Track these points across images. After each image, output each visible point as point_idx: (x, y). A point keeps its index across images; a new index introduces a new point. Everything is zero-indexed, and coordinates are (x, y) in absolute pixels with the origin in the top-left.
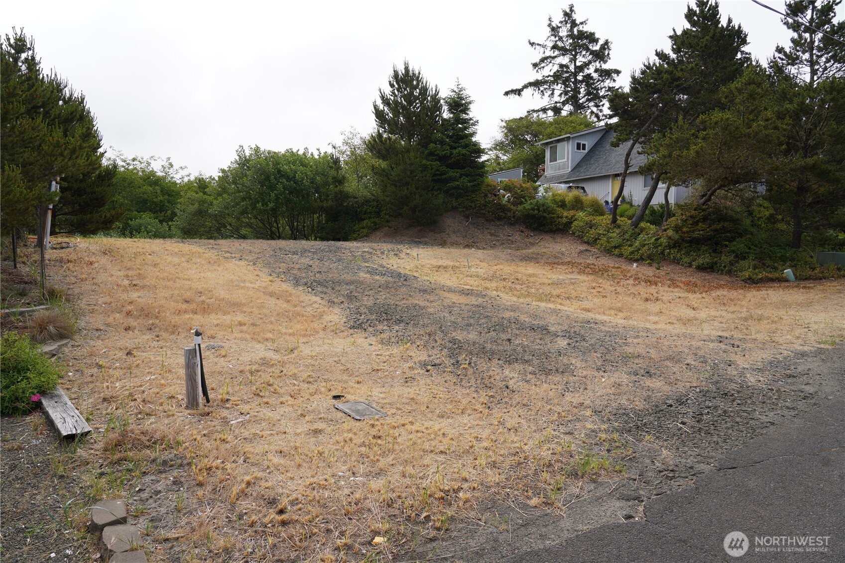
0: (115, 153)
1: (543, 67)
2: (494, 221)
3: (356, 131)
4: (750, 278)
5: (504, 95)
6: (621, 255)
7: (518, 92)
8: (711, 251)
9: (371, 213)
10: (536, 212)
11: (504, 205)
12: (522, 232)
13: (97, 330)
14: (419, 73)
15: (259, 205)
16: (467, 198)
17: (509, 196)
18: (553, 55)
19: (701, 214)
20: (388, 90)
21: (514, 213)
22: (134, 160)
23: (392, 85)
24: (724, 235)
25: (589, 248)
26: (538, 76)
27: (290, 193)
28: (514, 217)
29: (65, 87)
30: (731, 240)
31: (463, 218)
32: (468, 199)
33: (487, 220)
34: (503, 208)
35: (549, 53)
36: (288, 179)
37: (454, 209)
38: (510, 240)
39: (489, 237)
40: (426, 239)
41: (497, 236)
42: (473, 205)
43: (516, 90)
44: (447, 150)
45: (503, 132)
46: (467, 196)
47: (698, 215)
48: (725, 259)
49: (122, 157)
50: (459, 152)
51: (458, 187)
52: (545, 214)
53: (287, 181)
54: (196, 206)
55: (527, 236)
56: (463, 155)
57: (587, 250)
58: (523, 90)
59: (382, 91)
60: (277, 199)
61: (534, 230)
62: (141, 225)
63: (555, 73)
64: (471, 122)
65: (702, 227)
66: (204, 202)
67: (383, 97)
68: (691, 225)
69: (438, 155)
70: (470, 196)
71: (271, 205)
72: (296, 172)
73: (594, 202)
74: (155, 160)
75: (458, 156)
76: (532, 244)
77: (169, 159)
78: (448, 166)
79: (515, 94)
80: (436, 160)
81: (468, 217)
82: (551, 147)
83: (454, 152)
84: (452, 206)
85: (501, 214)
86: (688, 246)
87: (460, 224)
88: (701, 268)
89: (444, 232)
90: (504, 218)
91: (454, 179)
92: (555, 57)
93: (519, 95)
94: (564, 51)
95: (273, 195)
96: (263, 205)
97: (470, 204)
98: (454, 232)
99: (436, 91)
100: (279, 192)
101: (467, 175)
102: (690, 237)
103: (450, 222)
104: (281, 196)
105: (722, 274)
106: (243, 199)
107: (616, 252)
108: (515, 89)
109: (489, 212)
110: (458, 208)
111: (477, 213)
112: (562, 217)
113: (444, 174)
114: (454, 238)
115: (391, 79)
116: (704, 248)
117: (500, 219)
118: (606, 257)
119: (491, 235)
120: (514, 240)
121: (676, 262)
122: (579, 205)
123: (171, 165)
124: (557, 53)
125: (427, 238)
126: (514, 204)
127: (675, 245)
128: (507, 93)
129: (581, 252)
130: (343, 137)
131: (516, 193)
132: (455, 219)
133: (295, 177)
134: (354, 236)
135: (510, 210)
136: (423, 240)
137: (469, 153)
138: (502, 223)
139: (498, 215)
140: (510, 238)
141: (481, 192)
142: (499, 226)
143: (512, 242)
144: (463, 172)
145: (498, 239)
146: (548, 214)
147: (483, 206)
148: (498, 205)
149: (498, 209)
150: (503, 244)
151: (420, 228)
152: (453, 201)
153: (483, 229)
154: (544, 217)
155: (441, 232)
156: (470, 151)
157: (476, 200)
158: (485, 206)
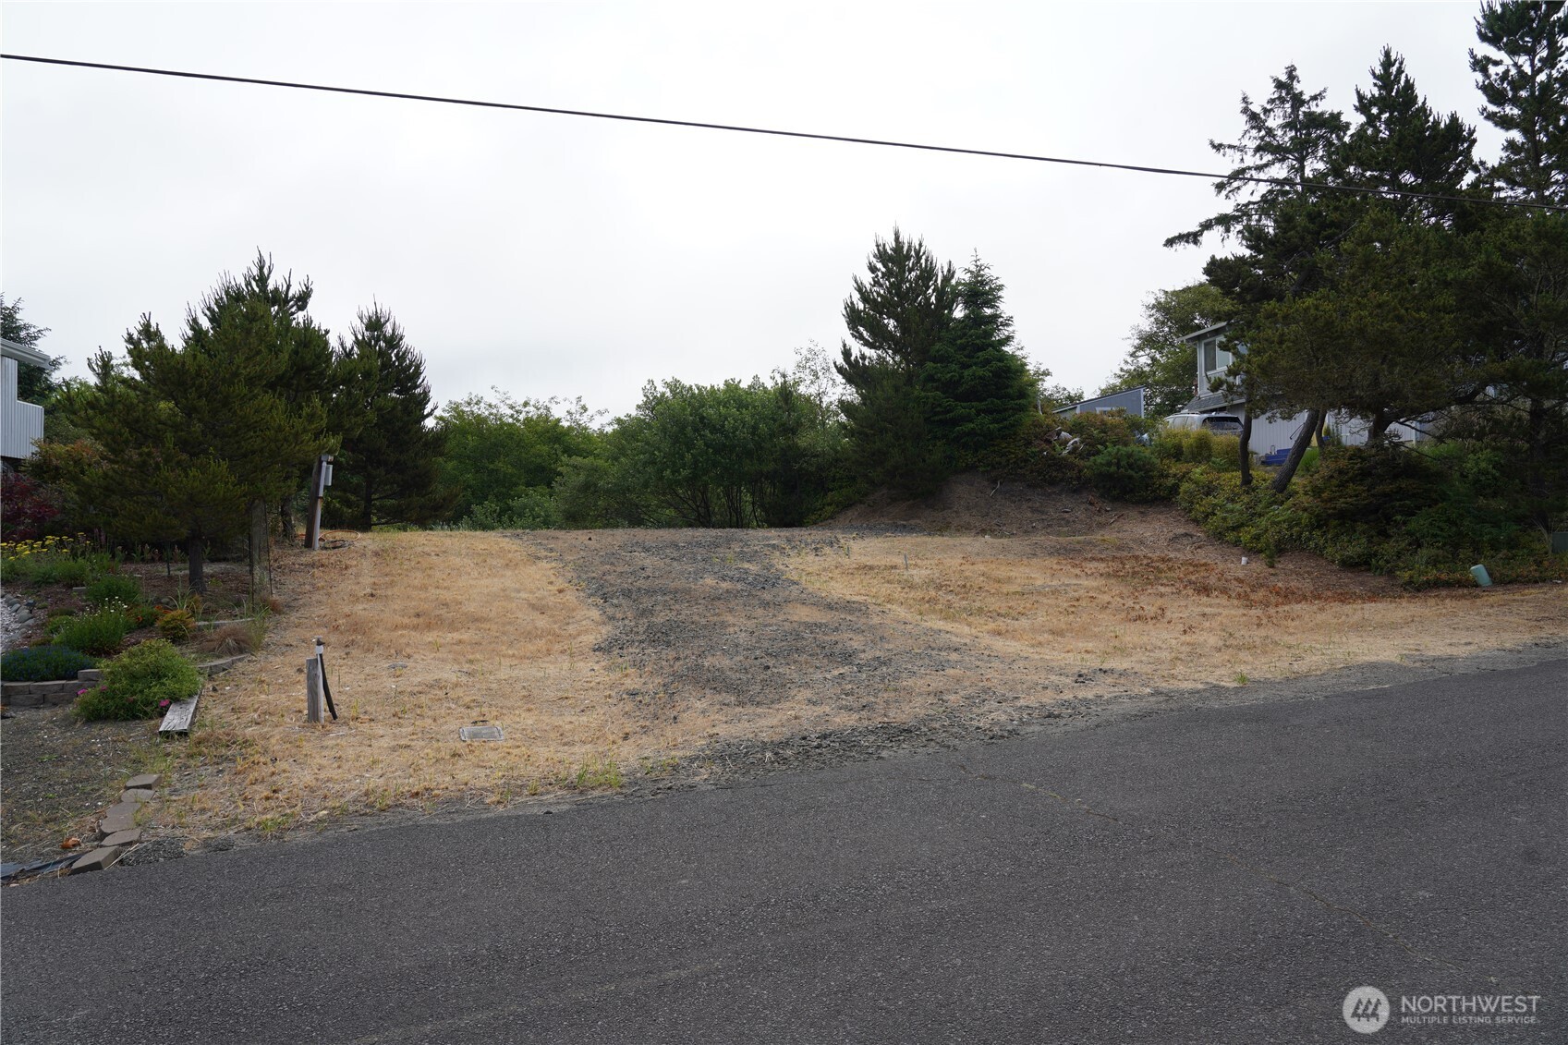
0: (498, 396)
1: (1238, 188)
2: (1042, 487)
3: (820, 347)
4: (1410, 582)
5: (1165, 245)
6: (1236, 543)
7: (1193, 238)
8: (1373, 533)
9: (842, 479)
10: (1113, 469)
11: (1064, 459)
12: (1091, 504)
13: (287, 645)
14: (920, 245)
15: (667, 473)
16: (992, 449)
17: (1076, 442)
18: (1259, 163)
19: (1356, 467)
20: (867, 279)
21: (1080, 471)
22: (526, 404)
23: (873, 269)
24: (1398, 504)
25: (1191, 529)
26: (1228, 207)
27: (717, 452)
28: (1079, 478)
29: (387, 321)
30: (1411, 513)
31: (986, 483)
32: (994, 451)
33: (1029, 486)
34: (1060, 464)
35: (1251, 160)
36: (714, 430)
37: (971, 468)
38: (1064, 519)
39: (1029, 515)
40: (918, 521)
41: (1043, 513)
42: (1003, 460)
43: (1189, 235)
44: (955, 371)
45: (1150, 316)
46: (993, 445)
47: (1352, 468)
48: (1389, 548)
49: (508, 402)
50: (975, 374)
51: (972, 433)
52: (1129, 472)
53: (712, 433)
54: (582, 478)
55: (1099, 511)
56: (980, 378)
57: (1186, 535)
58: (1201, 234)
59: (858, 279)
60: (696, 462)
61: (1115, 499)
62: (525, 507)
63: (1263, 196)
64: (1001, 320)
65: (1355, 490)
66: (595, 469)
67: (860, 289)
68: (1339, 486)
69: (939, 380)
70: (997, 445)
71: (685, 473)
72: (726, 419)
73: (1229, 446)
74: (557, 403)
75: (972, 380)
76: (1101, 526)
77: (579, 399)
78: (957, 398)
79: (1187, 242)
80: (937, 389)
81: (995, 482)
82: (1206, 345)
83: (966, 373)
84: (967, 464)
85: (1054, 474)
86: (1340, 525)
87: (980, 494)
88: (1350, 565)
89: (950, 508)
90: (1062, 480)
91: (966, 419)
92: (1266, 165)
93: (1196, 242)
94: (1280, 152)
95: (688, 456)
96: (673, 473)
97: (998, 459)
98: (968, 508)
99: (949, 271)
100: (699, 451)
101: (988, 411)
102: (1335, 508)
103: (963, 491)
104: (702, 457)
105: (1381, 574)
106: (645, 464)
107: (1231, 536)
108: (1185, 232)
109: (1032, 472)
110: (977, 467)
111: (1011, 474)
112: (1167, 476)
113: (949, 411)
114: (965, 518)
115: (874, 261)
116: (1361, 527)
117: (1052, 483)
118: (1213, 545)
119: (1034, 510)
120: (1071, 519)
121: (1318, 553)
122: (1205, 454)
123: (585, 409)
124: (1268, 157)
125: (919, 518)
126: (1082, 456)
127: (1320, 523)
128: (1170, 242)
129: (1176, 538)
130: (798, 358)
131: (1091, 436)
132: (972, 485)
133: (723, 426)
134: (813, 517)
135: (1072, 467)
136: (912, 522)
137: (991, 374)
138: (1056, 490)
139: (1050, 476)
140: (1066, 516)
141: (1018, 438)
142: (1050, 494)
143: (1068, 522)
144: (982, 405)
145: (1044, 517)
146: (1137, 473)
147: (1021, 462)
148: (1051, 460)
149: (1049, 466)
150: (1049, 526)
151: (911, 502)
152: (967, 455)
153: (1019, 500)
154: (1130, 477)
155: (944, 509)
156: (991, 372)
157: (1009, 452)
158: (1026, 461)
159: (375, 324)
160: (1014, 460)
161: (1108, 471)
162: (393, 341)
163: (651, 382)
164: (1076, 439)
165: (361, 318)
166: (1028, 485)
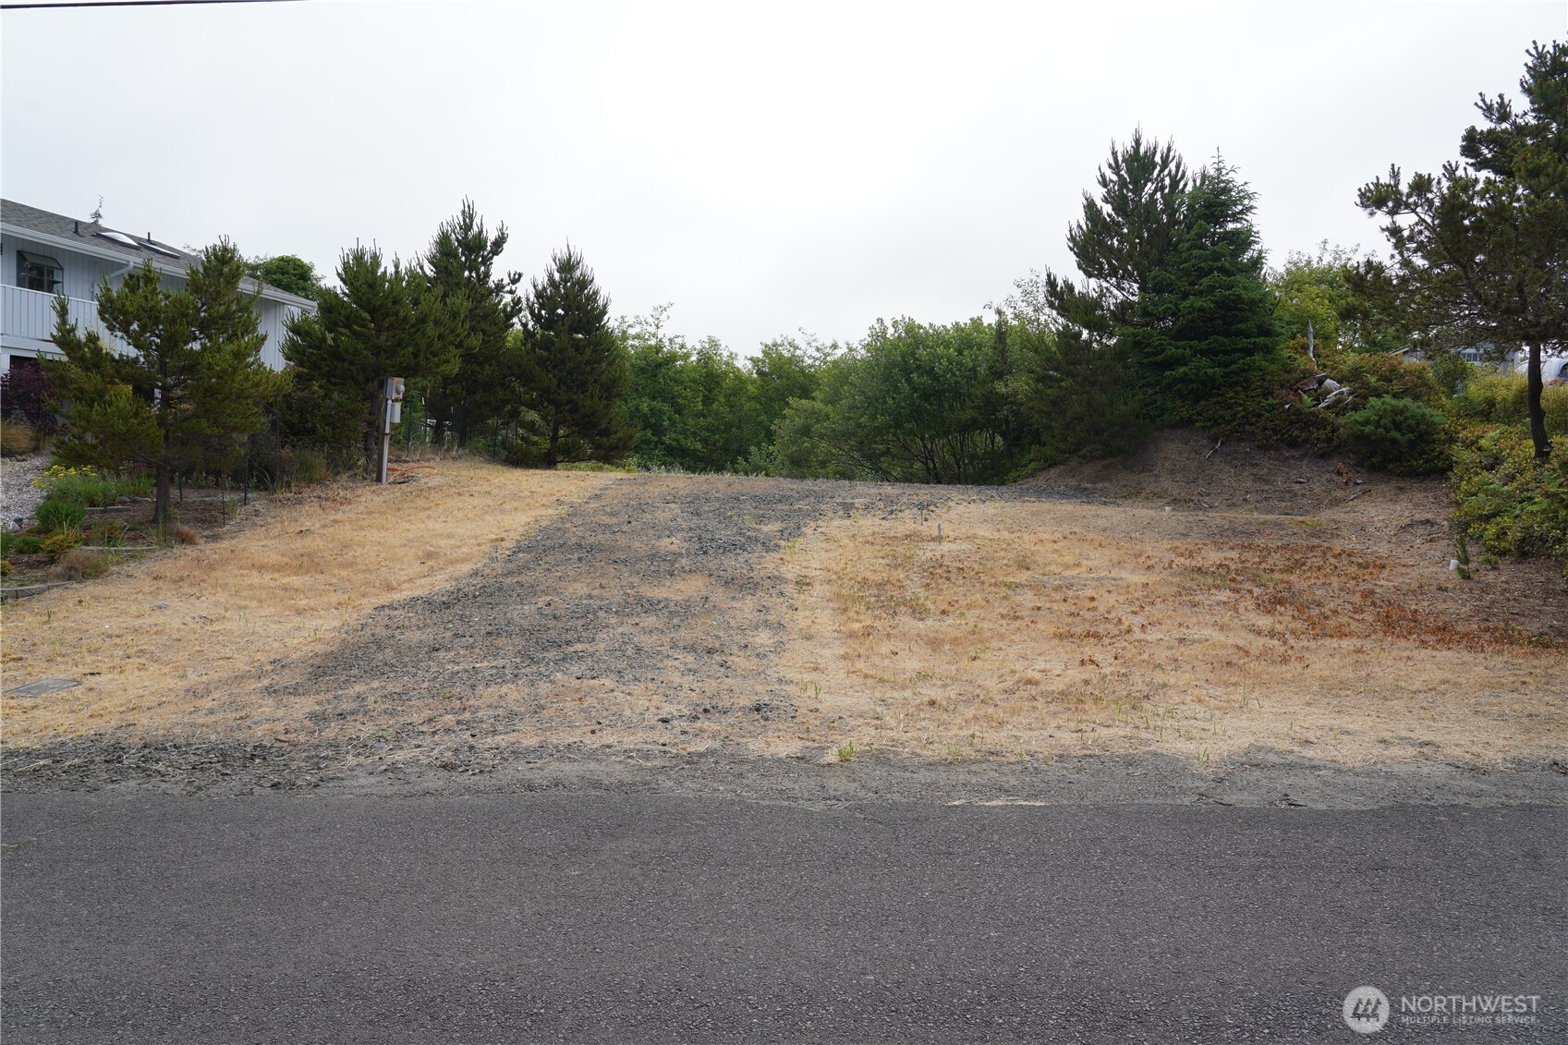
2: (1276, 450)
10: (1368, 429)
11: (1317, 414)
12: (1339, 473)
14: (1169, 149)
16: (1215, 399)
17: (1341, 393)
20: (1097, 195)
21: (1334, 431)
23: (1104, 183)
28: (1329, 440)
31: (1205, 442)
32: (1218, 403)
33: (1258, 448)
34: (1308, 421)
37: (1187, 423)
39: (1249, 484)
41: (1266, 482)
42: (1228, 414)
46: (1215, 395)
50: (1191, 307)
51: (1184, 379)
52: (1394, 434)
59: (1088, 195)
67: (1088, 207)
70: (1222, 395)
75: (1190, 313)
76: (1335, 503)
81: (1214, 441)
84: (1182, 418)
85: (1297, 433)
87: (1192, 455)
89: (1151, 471)
90: (1306, 441)
91: (1181, 361)
97: (1221, 413)
98: (1172, 472)
101: (1209, 352)
103: (1172, 451)
109: (1265, 429)
110: (1195, 421)
111: (1237, 432)
113: (1160, 352)
114: (1166, 483)
117: (1293, 444)
119: (1257, 478)
120: (1300, 493)
126: (1339, 411)
129: (1409, 525)
131: (1367, 385)
132: (1187, 444)
134: (1015, 474)
135: (1323, 424)
136: (1100, 485)
137: (1212, 305)
138: (1297, 454)
139: (1291, 436)
140: (1297, 487)
141: (1253, 386)
142: (1287, 459)
143: (1296, 495)
144: (1203, 345)
145: (1266, 488)
146: (1403, 435)
147: (1253, 416)
148: (1294, 415)
149: (1291, 423)
150: (1266, 499)
151: (1109, 461)
152: (1182, 407)
153: (1242, 465)
154: (1394, 441)
155: (1143, 472)
156: (1215, 303)
157: (1236, 403)
158: (1259, 416)
159: (567, 266)
160: (1243, 414)
161: (1362, 431)
162: (584, 283)
163: (880, 321)
164: (1344, 389)
165: (554, 260)
166: (1258, 446)
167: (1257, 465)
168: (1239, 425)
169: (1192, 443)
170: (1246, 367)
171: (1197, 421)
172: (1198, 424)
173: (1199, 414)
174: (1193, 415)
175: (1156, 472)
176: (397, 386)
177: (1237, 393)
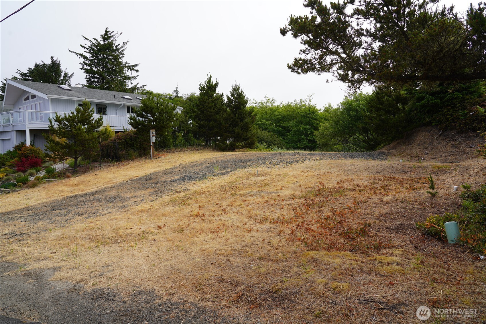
167: (455, 140)
168: (450, 123)
169: (432, 132)
170: (451, 98)
171: (433, 123)
172: (433, 124)
173: (434, 119)
174: (431, 120)
175: (413, 145)
176: (153, 132)
177: (449, 110)
